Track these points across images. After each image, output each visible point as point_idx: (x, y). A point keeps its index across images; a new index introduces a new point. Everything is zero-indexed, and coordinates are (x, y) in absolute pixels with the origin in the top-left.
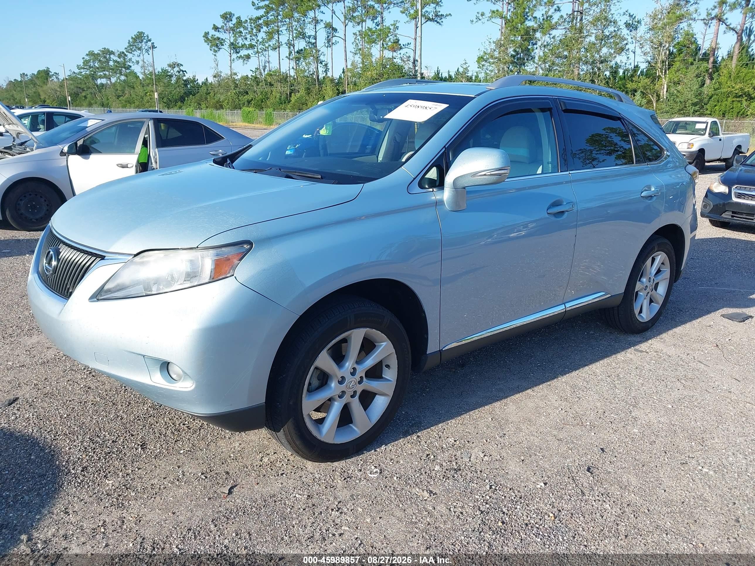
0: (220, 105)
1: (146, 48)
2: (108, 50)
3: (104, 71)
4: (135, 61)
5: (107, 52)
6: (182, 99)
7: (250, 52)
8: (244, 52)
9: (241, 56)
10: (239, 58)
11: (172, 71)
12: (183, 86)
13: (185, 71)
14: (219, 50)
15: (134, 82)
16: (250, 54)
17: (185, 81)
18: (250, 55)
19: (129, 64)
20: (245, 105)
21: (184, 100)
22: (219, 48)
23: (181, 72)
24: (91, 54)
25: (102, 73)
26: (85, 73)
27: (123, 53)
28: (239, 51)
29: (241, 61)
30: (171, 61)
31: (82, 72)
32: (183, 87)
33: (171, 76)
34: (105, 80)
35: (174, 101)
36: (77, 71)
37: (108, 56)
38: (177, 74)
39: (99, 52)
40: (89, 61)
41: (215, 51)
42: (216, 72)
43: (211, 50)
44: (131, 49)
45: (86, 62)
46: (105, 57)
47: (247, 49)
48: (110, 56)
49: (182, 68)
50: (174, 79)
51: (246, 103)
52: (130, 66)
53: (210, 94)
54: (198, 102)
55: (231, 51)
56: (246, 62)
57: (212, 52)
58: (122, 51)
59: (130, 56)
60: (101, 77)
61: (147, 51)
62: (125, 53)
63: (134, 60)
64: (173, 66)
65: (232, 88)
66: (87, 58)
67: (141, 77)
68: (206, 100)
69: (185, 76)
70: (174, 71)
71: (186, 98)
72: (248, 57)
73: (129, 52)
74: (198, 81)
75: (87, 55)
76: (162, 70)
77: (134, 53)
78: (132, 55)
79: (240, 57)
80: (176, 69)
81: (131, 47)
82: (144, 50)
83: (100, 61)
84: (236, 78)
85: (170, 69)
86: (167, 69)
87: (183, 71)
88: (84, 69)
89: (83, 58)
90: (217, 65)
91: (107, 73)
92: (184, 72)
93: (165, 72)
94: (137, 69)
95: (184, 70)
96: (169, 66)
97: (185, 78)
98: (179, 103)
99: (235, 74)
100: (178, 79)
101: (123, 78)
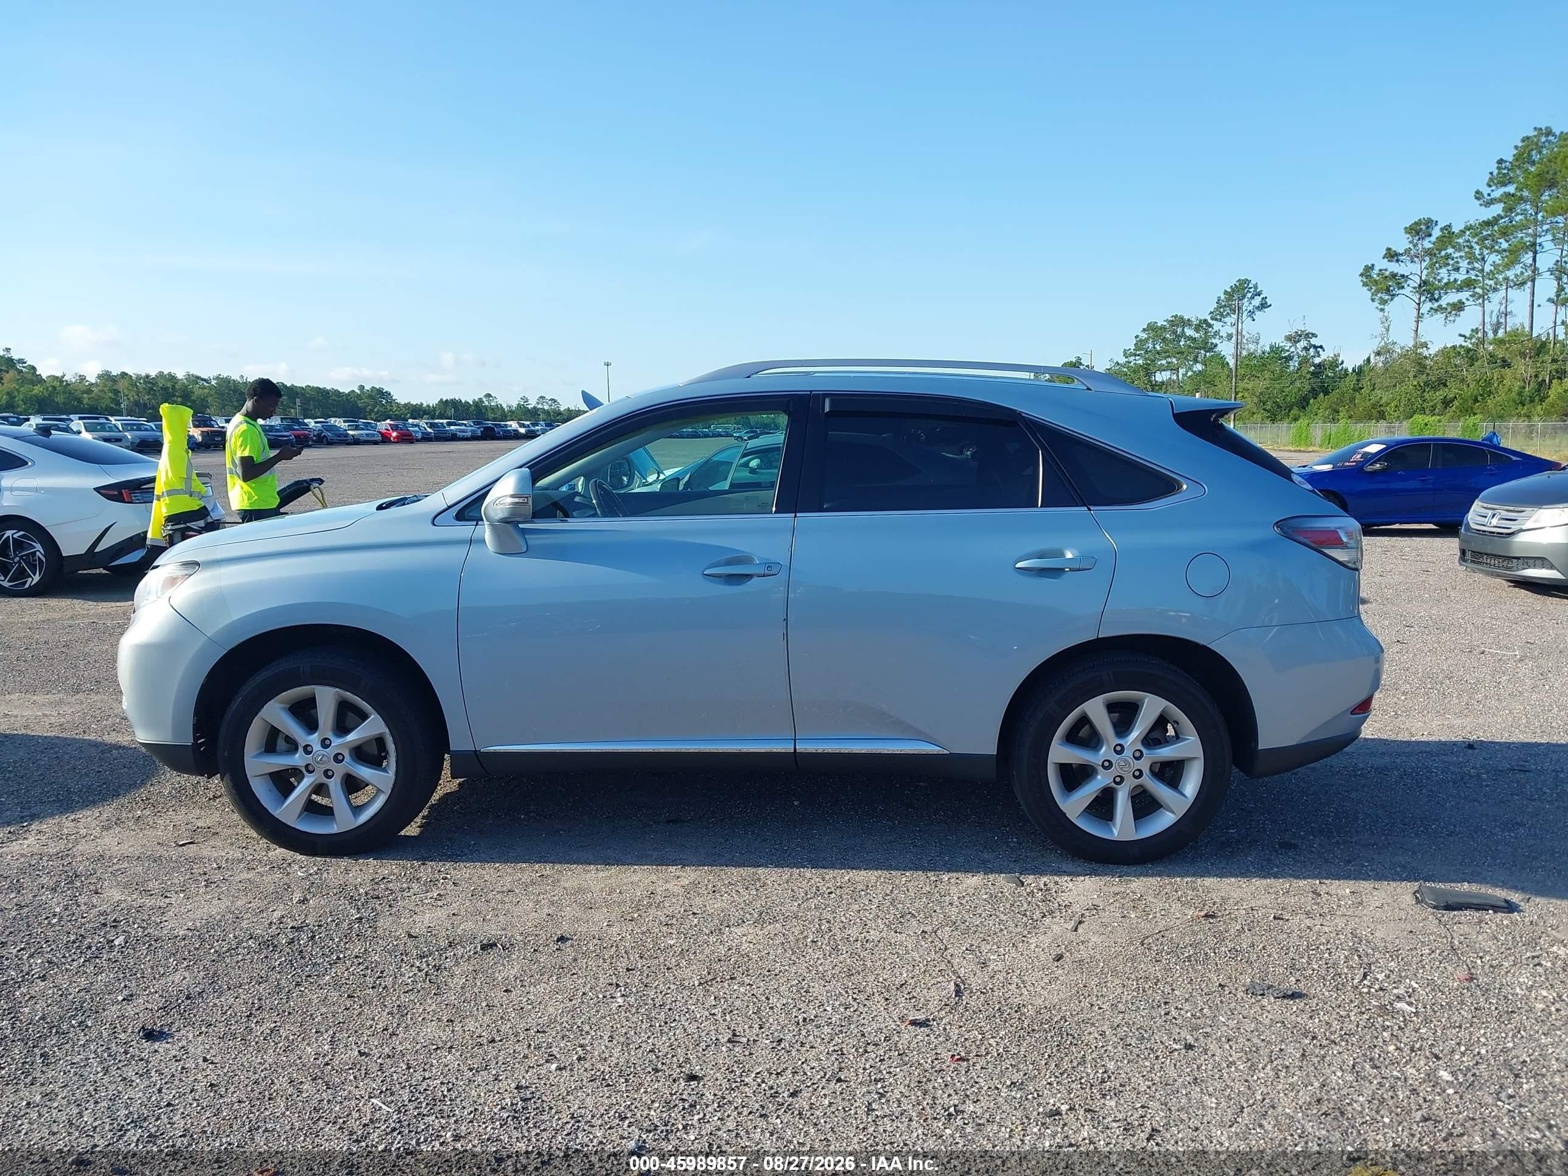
0: (1379, 412)
1: (1249, 309)
2: (1182, 318)
3: (1168, 357)
4: (1225, 335)
5: (1179, 322)
6: (1303, 403)
7: (1464, 295)
8: (1452, 297)
9: (1440, 306)
10: (1436, 310)
11: (1292, 349)
12: (1309, 376)
13: (1321, 347)
14: (1392, 300)
15: (1218, 373)
16: (1464, 300)
17: (1319, 365)
18: (1463, 303)
19: (1214, 341)
20: (1437, 410)
21: (1308, 403)
22: (1394, 295)
23: (1312, 350)
24: (1152, 328)
25: (1164, 362)
26: (1135, 364)
27: (1205, 321)
28: (1440, 297)
29: (1440, 317)
30: (1290, 330)
31: (1130, 362)
32: (1310, 379)
33: (1289, 358)
34: (1168, 373)
35: (1286, 407)
36: (1122, 360)
37: (1179, 330)
38: (1304, 353)
39: (1165, 323)
40: (1147, 340)
41: (1384, 302)
42: (1383, 343)
43: (1373, 300)
44: (1221, 314)
45: (1140, 344)
46: (1175, 332)
47: (1460, 289)
48: (1183, 330)
49: (1313, 341)
50: (1294, 364)
51: (1439, 406)
52: (1216, 345)
53: (1363, 391)
54: (1334, 406)
55: (1420, 299)
56: (1452, 319)
57: (1376, 304)
58: (1203, 318)
59: (1217, 326)
60: (1162, 369)
61: (1251, 313)
62: (1210, 321)
63: (1223, 334)
64: (1294, 339)
65: (1411, 375)
66: (1144, 336)
67: (1232, 363)
68: (1351, 402)
69: (1319, 356)
70: (1296, 348)
71: (1312, 401)
72: (1459, 307)
73: (1216, 320)
74: (1344, 365)
75: (1144, 330)
76: (1271, 347)
77: (1226, 320)
78: (1221, 324)
79: (1440, 309)
80: (1303, 344)
81: (1222, 310)
82: (1245, 314)
83: (1164, 339)
84: (1426, 353)
85: (1289, 344)
86: (1281, 345)
87: (1315, 347)
88: (1136, 355)
89: (1137, 337)
90: (1388, 330)
91: (1174, 360)
92: (1319, 349)
93: (1275, 350)
94: (1226, 349)
95: (1318, 344)
96: (1289, 338)
97: (1317, 361)
98: (1295, 411)
99: (1425, 345)
100: (1304, 361)
101: (1199, 367)
